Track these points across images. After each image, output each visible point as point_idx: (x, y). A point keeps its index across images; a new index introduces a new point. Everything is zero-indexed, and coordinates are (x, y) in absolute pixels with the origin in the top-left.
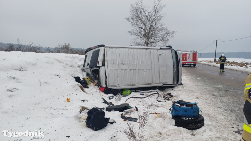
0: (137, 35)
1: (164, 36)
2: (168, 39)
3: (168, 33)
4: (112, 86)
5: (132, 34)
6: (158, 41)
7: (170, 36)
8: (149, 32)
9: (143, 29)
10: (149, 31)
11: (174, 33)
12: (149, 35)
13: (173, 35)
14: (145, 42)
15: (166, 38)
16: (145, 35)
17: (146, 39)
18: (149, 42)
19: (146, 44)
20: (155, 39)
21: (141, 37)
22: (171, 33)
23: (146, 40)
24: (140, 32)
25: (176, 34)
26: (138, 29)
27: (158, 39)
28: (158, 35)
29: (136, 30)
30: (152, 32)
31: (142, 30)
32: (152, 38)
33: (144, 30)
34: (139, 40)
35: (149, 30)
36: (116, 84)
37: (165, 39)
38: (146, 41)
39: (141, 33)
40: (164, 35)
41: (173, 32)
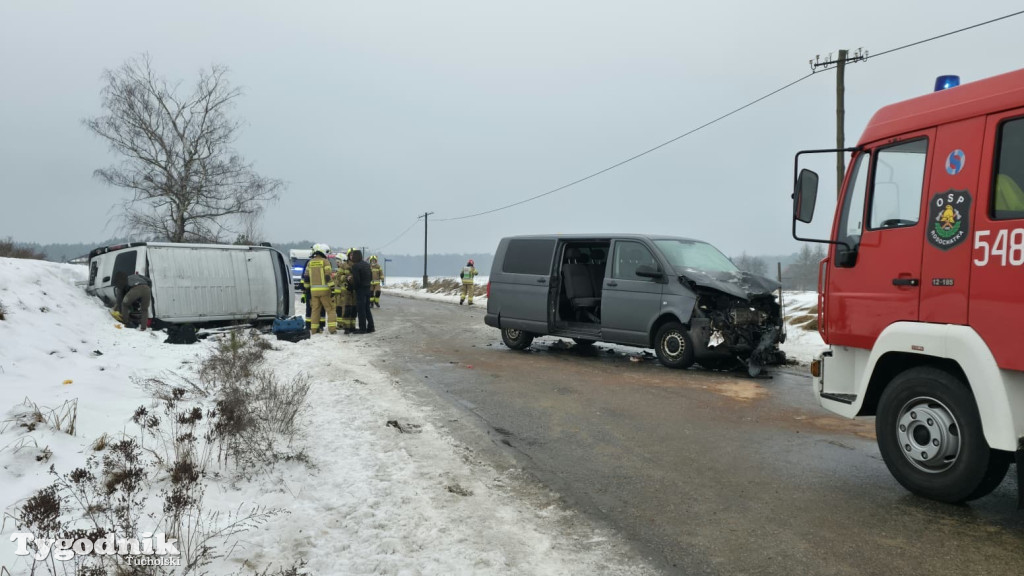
0: (135, 185)
1: (245, 195)
2: (260, 208)
3: (259, 186)
4: (164, 317)
5: (110, 179)
6: (221, 212)
7: (268, 196)
8: (185, 179)
9: (160, 166)
10: (183, 175)
11: (281, 187)
12: (183, 187)
13: (275, 192)
14: (172, 215)
15: (254, 202)
16: (167, 189)
17: (175, 202)
18: (186, 215)
19: (175, 221)
20: (213, 203)
21: (151, 196)
22: (269, 187)
23: (174, 205)
24: (148, 178)
25: (285, 189)
26: (141, 164)
27: (223, 203)
28: (220, 189)
29: (134, 169)
30: (195, 179)
31: (157, 168)
32: (198, 203)
33: (165, 169)
34: (145, 207)
35: (183, 169)
36: (171, 314)
37: (249, 205)
38: (175, 209)
39: (152, 181)
40: (246, 191)
41: (277, 184)
